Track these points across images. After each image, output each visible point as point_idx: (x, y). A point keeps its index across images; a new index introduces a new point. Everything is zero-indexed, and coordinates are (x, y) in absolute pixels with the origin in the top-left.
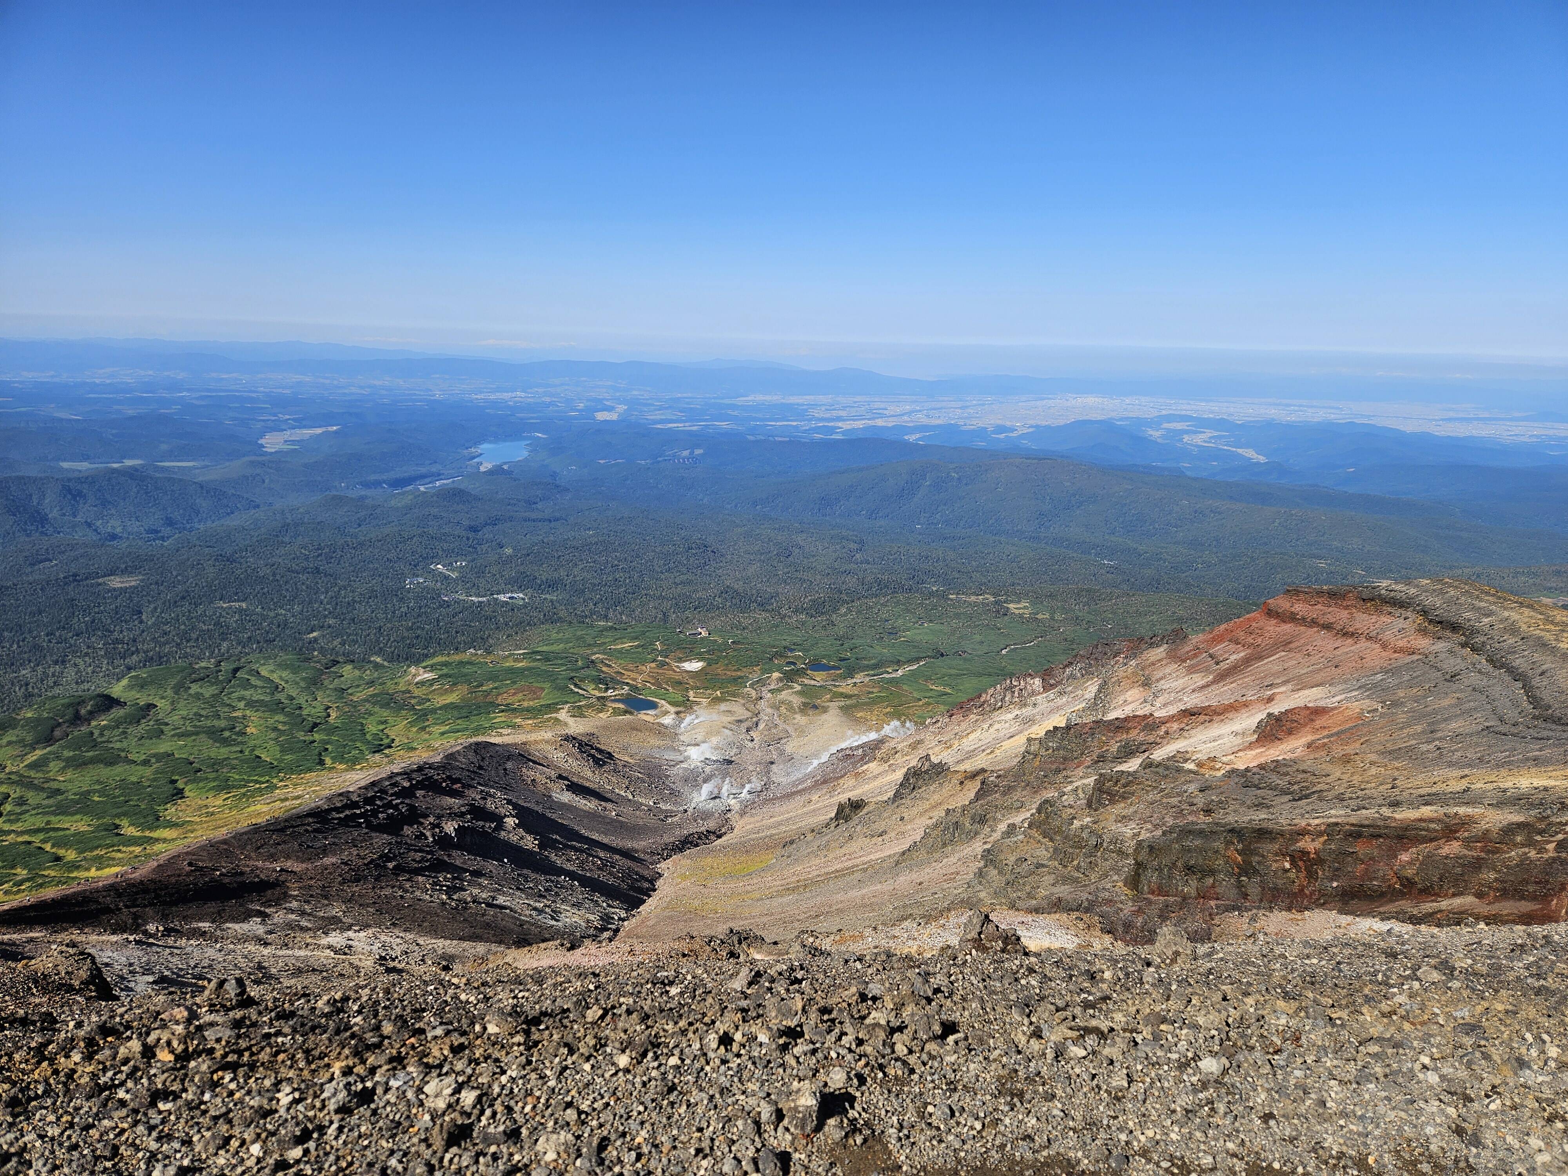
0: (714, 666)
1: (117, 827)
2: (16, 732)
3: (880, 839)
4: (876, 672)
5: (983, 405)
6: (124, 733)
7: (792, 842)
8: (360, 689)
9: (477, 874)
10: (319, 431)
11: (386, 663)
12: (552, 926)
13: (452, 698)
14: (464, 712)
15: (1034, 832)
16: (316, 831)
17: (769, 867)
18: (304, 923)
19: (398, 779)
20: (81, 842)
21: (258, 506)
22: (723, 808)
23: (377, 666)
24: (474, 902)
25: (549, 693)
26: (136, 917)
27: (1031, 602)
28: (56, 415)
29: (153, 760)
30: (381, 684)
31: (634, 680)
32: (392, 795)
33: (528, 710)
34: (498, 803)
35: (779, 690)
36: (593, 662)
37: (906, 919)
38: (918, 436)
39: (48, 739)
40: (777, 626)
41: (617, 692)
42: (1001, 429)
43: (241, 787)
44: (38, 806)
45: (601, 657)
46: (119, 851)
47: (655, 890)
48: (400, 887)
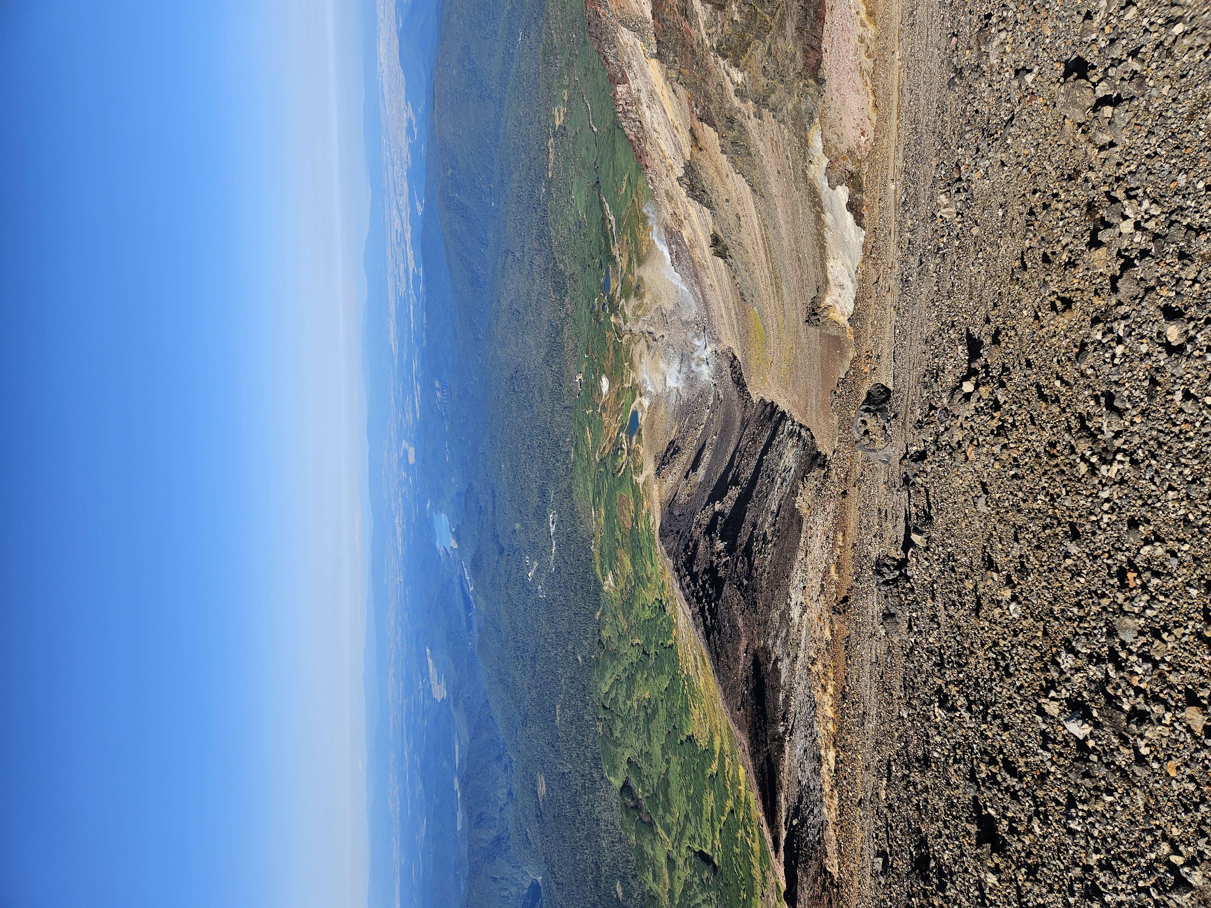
0: (605, 368)
1: (711, 776)
2: (645, 845)
3: (742, 219)
4: (611, 238)
5: (390, 147)
6: (647, 776)
7: (742, 294)
8: (619, 624)
9: (754, 526)
10: (430, 661)
11: (601, 609)
12: (795, 471)
13: (627, 560)
14: (637, 551)
15: (742, 62)
16: (719, 633)
17: (760, 312)
18: (784, 634)
19: (684, 584)
20: (721, 797)
21: (487, 701)
22: (714, 356)
23: (603, 614)
24: (774, 525)
25: (624, 491)
26: (774, 740)
27: (555, 106)
28: (423, 835)
29: (666, 757)
30: (616, 610)
31: (615, 429)
32: (696, 587)
33: (636, 505)
34: (704, 517)
35: (625, 316)
36: (601, 460)
37: (806, 175)
38: (418, 204)
39: (651, 825)
40: (575, 320)
41: (624, 441)
42: (410, 131)
43: (687, 699)
44: (696, 828)
45: (597, 454)
46: (728, 772)
47: (773, 402)
48: (762, 575)
